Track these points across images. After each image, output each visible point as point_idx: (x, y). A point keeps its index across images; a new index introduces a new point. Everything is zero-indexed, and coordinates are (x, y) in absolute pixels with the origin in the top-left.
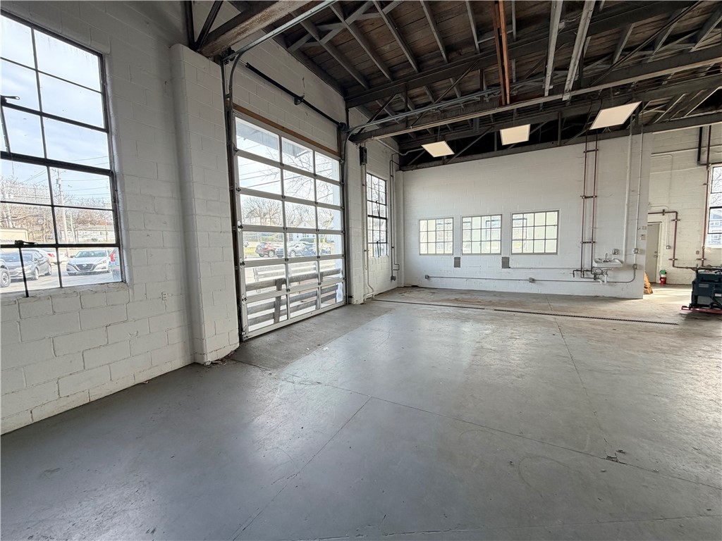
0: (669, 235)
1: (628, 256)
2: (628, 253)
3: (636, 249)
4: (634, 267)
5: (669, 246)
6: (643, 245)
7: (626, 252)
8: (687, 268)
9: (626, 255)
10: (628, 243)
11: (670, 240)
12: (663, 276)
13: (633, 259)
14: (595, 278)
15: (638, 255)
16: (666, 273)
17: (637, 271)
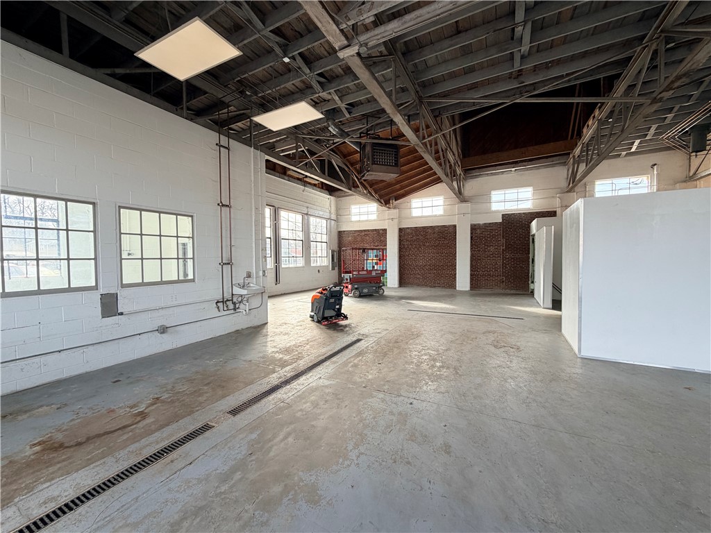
9: (256, 278)
10: (257, 265)
13: (260, 282)
14: (235, 309)
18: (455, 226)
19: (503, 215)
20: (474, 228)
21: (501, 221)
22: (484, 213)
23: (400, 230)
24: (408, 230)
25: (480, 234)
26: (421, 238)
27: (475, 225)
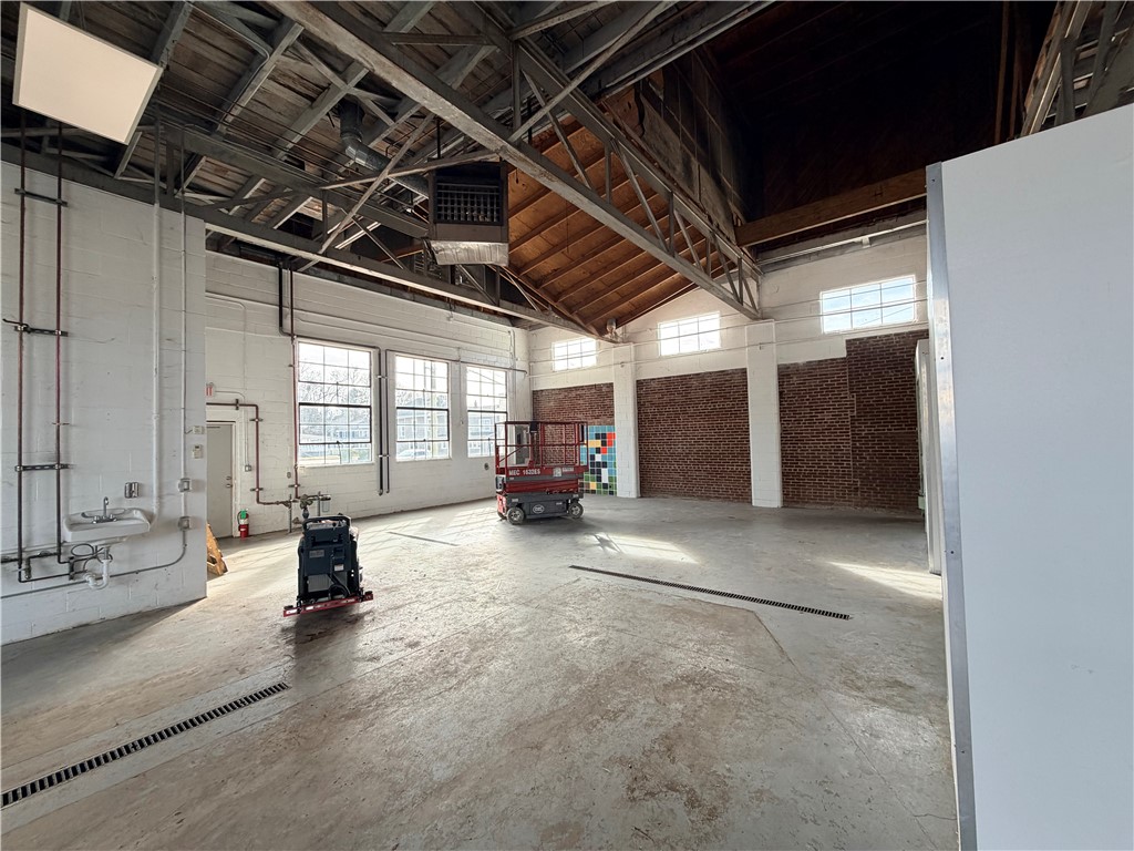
0: (247, 444)
1: (166, 500)
2: (165, 492)
3: (185, 480)
4: (183, 525)
5: (249, 466)
6: (200, 470)
7: (160, 488)
8: (278, 503)
9: (160, 497)
10: (165, 466)
11: (250, 455)
12: (243, 522)
13: (177, 506)
14: (74, 573)
15: (189, 494)
16: (247, 516)
17: (189, 532)
18: (744, 371)
19: (847, 341)
20: (785, 374)
21: (844, 354)
22: (806, 340)
23: (640, 384)
24: (653, 384)
25: (797, 386)
26: (679, 398)
27: (787, 367)
